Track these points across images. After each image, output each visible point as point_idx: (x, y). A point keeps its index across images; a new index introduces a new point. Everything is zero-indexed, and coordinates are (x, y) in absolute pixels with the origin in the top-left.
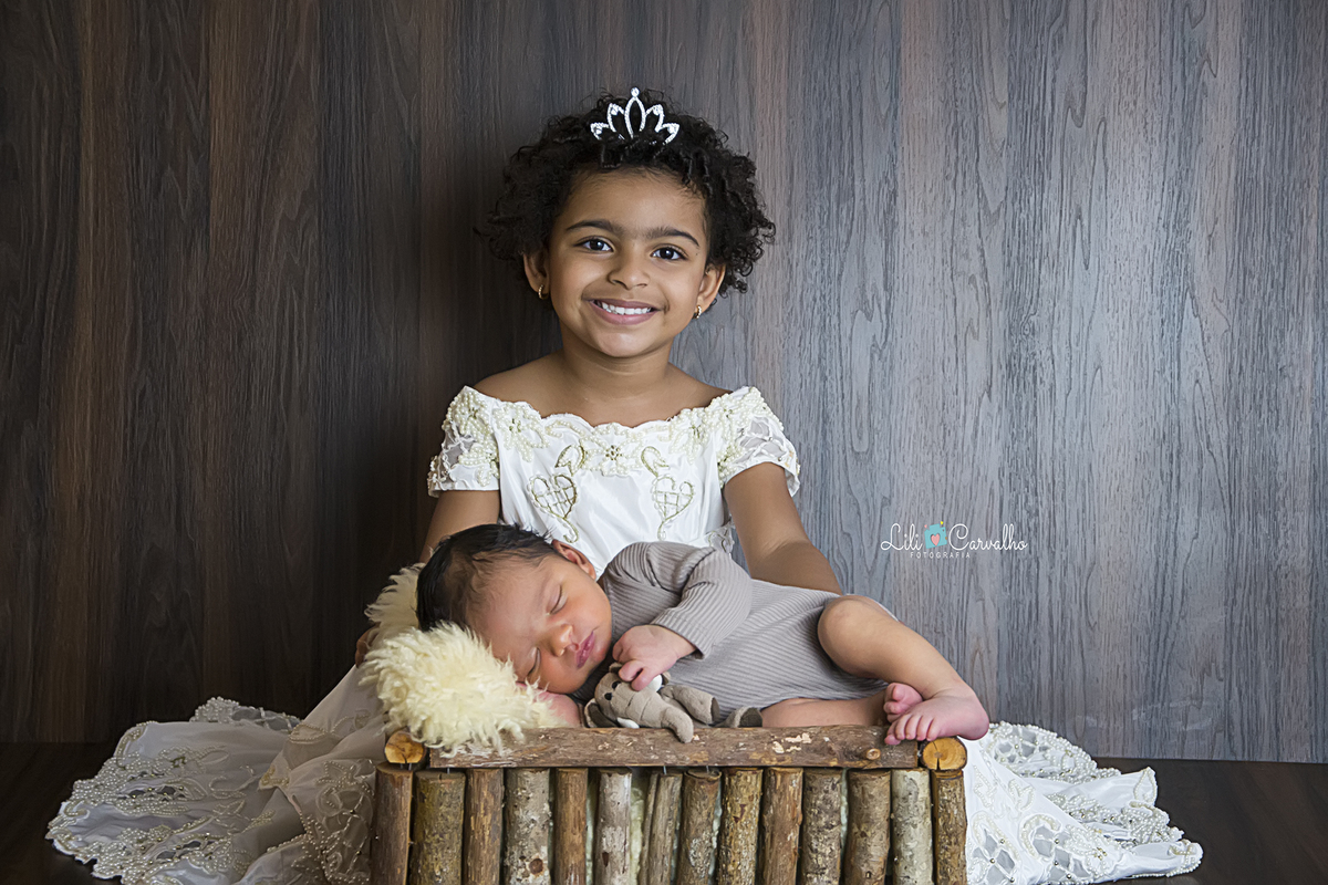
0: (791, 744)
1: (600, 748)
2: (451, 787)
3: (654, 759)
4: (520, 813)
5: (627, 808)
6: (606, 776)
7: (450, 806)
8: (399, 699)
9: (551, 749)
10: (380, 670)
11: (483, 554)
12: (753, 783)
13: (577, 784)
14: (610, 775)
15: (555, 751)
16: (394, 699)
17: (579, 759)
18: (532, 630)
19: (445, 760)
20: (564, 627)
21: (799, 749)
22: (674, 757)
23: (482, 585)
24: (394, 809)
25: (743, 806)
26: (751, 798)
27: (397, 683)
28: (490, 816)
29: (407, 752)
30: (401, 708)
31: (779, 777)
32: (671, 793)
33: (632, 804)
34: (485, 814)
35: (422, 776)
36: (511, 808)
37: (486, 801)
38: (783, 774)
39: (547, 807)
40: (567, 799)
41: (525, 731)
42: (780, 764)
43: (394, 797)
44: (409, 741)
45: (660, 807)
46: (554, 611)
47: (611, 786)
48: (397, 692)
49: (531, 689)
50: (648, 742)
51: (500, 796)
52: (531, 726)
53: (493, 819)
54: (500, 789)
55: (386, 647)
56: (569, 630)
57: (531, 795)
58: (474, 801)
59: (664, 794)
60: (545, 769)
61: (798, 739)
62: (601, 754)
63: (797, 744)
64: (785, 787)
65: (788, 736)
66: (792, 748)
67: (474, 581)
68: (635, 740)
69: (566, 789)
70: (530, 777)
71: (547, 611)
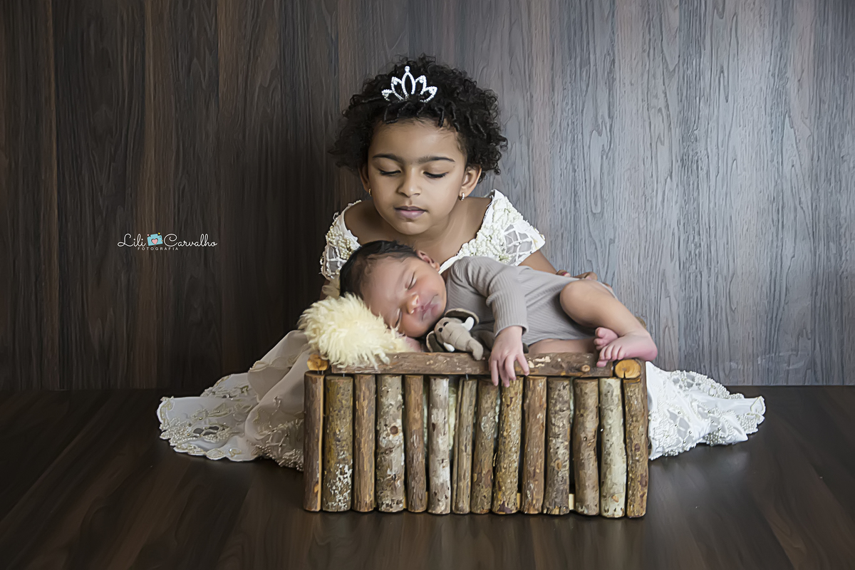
0: (538, 363)
1: (428, 363)
2: (345, 385)
3: (459, 371)
4: (383, 400)
5: (445, 398)
6: (433, 380)
7: (343, 395)
8: (315, 335)
9: (400, 363)
10: (308, 319)
11: (372, 256)
12: (517, 385)
13: (416, 385)
14: (435, 379)
15: (402, 365)
16: (313, 335)
17: (416, 369)
18: (396, 298)
19: (340, 369)
20: (414, 296)
21: (543, 365)
22: (470, 369)
23: (370, 272)
24: (313, 396)
25: (511, 398)
26: (516, 394)
27: (314, 326)
28: (366, 402)
29: (319, 364)
30: (315, 340)
31: (531, 381)
32: (471, 390)
33: (449, 397)
34: (364, 400)
35: (328, 378)
36: (379, 397)
37: (364, 393)
38: (534, 380)
39: (400, 397)
40: (410, 392)
41: (387, 355)
42: (532, 374)
43: (312, 389)
44: (319, 358)
45: (464, 398)
46: (410, 287)
47: (436, 386)
48: (315, 331)
49: (394, 331)
50: (455, 360)
51: (373, 390)
52: (391, 352)
53: (369, 403)
54: (373, 386)
55: (313, 307)
56: (417, 297)
57: (389, 390)
58: (357, 392)
59: (467, 391)
60: (398, 375)
61: (543, 360)
62: (428, 367)
63: (542, 363)
64: (535, 388)
65: (538, 358)
66: (539, 365)
67: (366, 270)
68: (448, 359)
69: (410, 387)
70: (389, 380)
71: (406, 287)
